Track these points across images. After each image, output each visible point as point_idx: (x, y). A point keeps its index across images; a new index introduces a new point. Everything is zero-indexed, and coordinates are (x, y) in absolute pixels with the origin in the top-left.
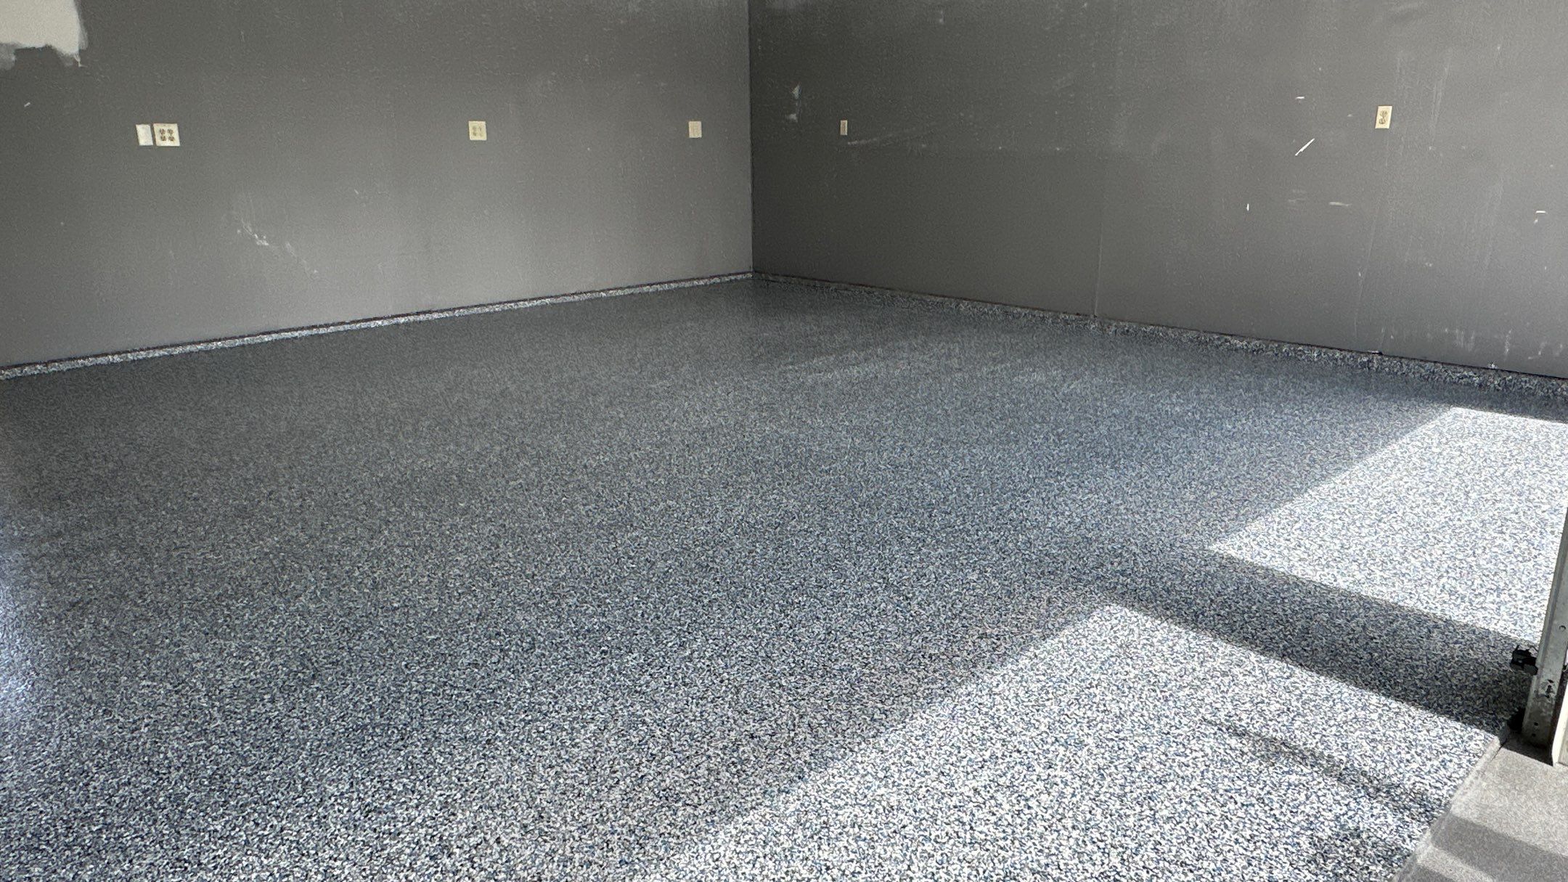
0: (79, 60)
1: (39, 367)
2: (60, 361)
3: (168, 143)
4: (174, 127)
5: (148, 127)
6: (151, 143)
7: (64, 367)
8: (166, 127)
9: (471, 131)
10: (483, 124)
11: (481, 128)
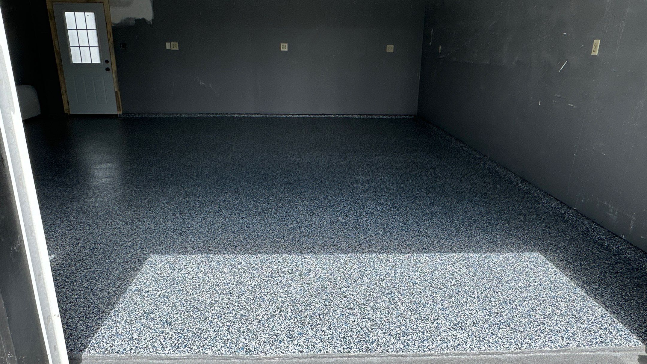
0: (152, 22)
4: (177, 44)
5: (169, 43)
6: (170, 49)
9: (281, 47)
10: (286, 45)
11: (285, 46)
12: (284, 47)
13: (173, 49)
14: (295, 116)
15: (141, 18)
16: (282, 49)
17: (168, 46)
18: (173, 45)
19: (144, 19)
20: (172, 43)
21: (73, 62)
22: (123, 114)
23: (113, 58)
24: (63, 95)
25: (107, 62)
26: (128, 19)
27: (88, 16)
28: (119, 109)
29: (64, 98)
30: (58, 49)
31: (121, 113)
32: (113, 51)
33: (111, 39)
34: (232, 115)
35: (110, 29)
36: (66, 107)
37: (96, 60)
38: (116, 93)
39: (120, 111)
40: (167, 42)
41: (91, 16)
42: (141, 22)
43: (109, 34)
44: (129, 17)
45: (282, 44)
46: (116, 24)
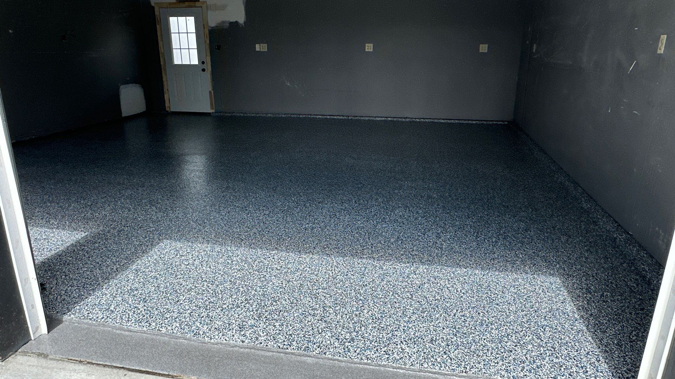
3: (264, 50)
4: (266, 45)
5: (259, 45)
6: (259, 50)
9: (367, 48)
10: (372, 45)
11: (371, 47)
12: (369, 48)
13: (261, 50)
14: (377, 119)
15: (235, 21)
16: (367, 50)
17: (258, 47)
18: (263, 46)
19: (237, 22)
20: (261, 44)
21: (175, 63)
22: (216, 112)
23: (209, 58)
24: (166, 94)
25: (203, 63)
26: (223, 22)
27: (189, 20)
28: (212, 108)
29: (166, 96)
30: (163, 52)
31: (214, 111)
32: (209, 54)
33: (208, 42)
34: (315, 116)
35: (207, 32)
36: (167, 104)
37: (195, 61)
38: (210, 92)
39: (213, 109)
40: (257, 44)
41: (191, 20)
42: (234, 24)
43: (206, 37)
44: (224, 20)
45: (367, 45)
46: (212, 27)
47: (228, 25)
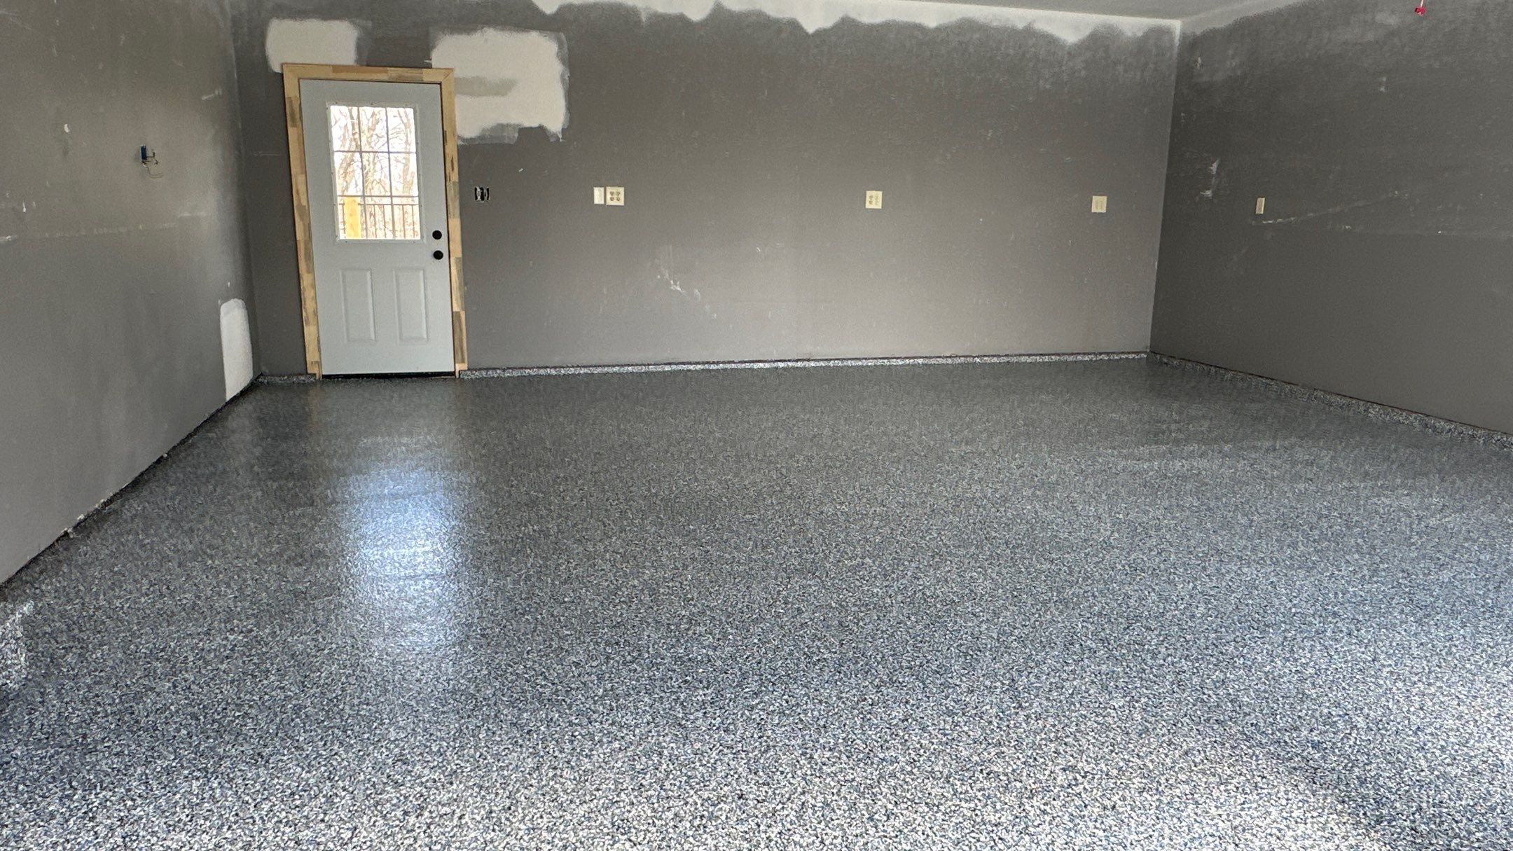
0: (560, 136)
1: (498, 371)
2: (513, 369)
3: (615, 203)
4: (622, 190)
5: (602, 189)
6: (602, 202)
7: (516, 373)
8: (615, 190)
9: (868, 200)
10: (879, 194)
11: (877, 198)
12: (874, 200)
13: (609, 202)
15: (535, 124)
16: (868, 206)
17: (598, 196)
18: (612, 193)
19: (541, 129)
20: (609, 189)
21: (343, 238)
22: (469, 369)
23: (455, 223)
25: (437, 235)
26: (502, 127)
27: (395, 116)
28: (457, 355)
29: (309, 331)
30: (304, 203)
31: (464, 366)
32: (457, 211)
33: (454, 178)
35: (452, 150)
36: (311, 356)
37: (410, 231)
38: (455, 315)
39: (463, 361)
40: (594, 186)
41: (404, 117)
42: (534, 134)
43: (448, 163)
44: (504, 121)
45: (869, 193)
46: (466, 140)
47: (516, 135)
